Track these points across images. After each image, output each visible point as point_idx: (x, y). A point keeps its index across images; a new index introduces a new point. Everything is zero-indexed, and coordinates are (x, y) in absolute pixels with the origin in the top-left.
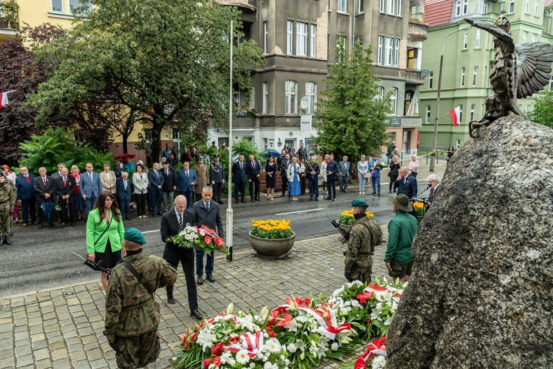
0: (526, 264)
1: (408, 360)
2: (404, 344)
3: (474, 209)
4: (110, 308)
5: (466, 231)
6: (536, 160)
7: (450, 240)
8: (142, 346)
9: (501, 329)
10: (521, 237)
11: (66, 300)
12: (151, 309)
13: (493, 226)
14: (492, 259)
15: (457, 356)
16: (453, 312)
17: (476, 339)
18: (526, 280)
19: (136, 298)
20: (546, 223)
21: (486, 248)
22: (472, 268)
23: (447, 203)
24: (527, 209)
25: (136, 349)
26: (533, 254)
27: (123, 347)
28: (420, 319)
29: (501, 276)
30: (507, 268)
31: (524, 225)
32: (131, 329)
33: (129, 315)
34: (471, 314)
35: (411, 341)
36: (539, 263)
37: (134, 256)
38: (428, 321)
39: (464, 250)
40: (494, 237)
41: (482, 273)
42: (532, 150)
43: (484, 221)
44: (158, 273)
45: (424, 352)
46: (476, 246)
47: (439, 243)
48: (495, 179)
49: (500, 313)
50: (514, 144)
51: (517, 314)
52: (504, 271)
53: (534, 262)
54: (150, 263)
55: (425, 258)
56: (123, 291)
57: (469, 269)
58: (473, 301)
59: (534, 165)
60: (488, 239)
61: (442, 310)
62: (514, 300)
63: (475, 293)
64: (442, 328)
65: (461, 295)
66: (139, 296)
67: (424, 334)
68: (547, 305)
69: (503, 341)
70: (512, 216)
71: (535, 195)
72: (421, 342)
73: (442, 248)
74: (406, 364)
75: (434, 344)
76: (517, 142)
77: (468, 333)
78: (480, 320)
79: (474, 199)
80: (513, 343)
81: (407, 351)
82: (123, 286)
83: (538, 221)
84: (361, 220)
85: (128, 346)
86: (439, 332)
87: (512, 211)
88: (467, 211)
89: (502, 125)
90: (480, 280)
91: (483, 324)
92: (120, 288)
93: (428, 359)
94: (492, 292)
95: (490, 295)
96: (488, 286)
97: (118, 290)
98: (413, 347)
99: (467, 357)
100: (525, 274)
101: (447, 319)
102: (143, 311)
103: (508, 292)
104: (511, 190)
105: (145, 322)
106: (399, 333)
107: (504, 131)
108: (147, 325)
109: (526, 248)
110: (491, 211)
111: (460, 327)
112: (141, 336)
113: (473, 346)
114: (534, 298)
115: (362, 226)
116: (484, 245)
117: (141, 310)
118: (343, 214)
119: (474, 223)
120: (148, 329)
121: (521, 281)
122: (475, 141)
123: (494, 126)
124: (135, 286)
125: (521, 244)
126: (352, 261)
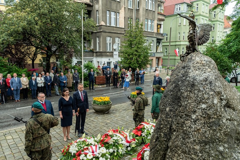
0: (201, 110)
1: (158, 151)
2: (156, 145)
3: (182, 89)
4: (27, 139)
5: (179, 98)
6: (204, 69)
7: (173, 102)
8: (43, 155)
9: (193, 136)
10: (199, 100)
11: (5, 137)
12: (47, 138)
13: (189, 96)
14: (189, 108)
15: (176, 148)
16: (175, 131)
17: (184, 141)
18: (201, 116)
19: (40, 133)
20: (208, 94)
21: (187, 105)
22: (182, 112)
23: (172, 87)
24: (201, 89)
25: (40, 157)
26: (204, 106)
27: (34, 156)
28: (162, 134)
29: (192, 115)
30: (195, 112)
31: (200, 95)
32: (38, 147)
33: (36, 141)
34: (182, 131)
35: (159, 143)
36: (206, 110)
37: (38, 115)
38: (165, 135)
39: (178, 105)
40: (190, 100)
41: (185, 114)
42: (203, 66)
43: (186, 94)
44: (50, 122)
45: (164, 147)
46: (183, 104)
47: (169, 103)
48: (190, 77)
49: (192, 130)
50: (196, 63)
51: (198, 130)
52: (193, 113)
53: (204, 109)
54: (46, 117)
55: (164, 110)
56: (33, 131)
57: (181, 113)
58: (182, 126)
59: (204, 72)
60: (187, 101)
61: (171, 130)
62: (197, 124)
63: (183, 122)
64: (171, 137)
65: (178, 123)
66: (41, 132)
67: (164, 140)
68: (209, 126)
69: (194, 141)
70: (196, 91)
71: (204, 83)
72: (163, 143)
73: (170, 105)
74: (157, 153)
75: (168, 144)
76: (197, 63)
77: (181, 138)
78: (185, 133)
79: (182, 85)
80: (197, 141)
81: (158, 147)
82: (33, 128)
83: (205, 93)
84: (139, 96)
85: (36, 155)
86: (170, 139)
87: (196, 90)
88: (179, 90)
89: (192, 56)
90: (185, 117)
91: (186, 135)
92: (32, 130)
93: (166, 150)
94: (189, 121)
95: (188, 123)
96: (188, 120)
97: (31, 131)
98: (160, 146)
99: (180, 148)
100: (201, 114)
101: (172, 133)
102: (43, 139)
103: (195, 121)
104: (195, 81)
105: (44, 144)
106: (154, 141)
107: (193, 58)
108: (45, 145)
109: (201, 104)
110: (188, 90)
111: (177, 136)
112: (43, 150)
113: (183, 143)
114: (204, 123)
115: (140, 98)
116: (186, 103)
117: (42, 139)
118: (132, 93)
119: (182, 95)
120: (46, 147)
121: (199, 117)
122: (182, 62)
123: (189, 56)
124: (39, 128)
125: (199, 102)
126: (136, 113)
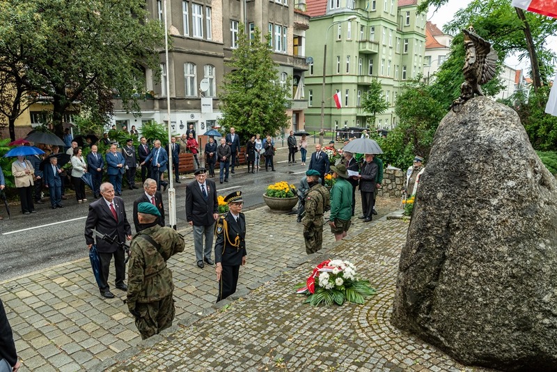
0: (508, 190)
1: (424, 268)
2: (419, 258)
3: (468, 160)
4: (135, 278)
5: (463, 175)
6: (505, 125)
7: (451, 182)
8: (161, 310)
9: (494, 232)
10: (503, 174)
11: (14, 294)
12: (167, 276)
13: (483, 169)
14: (485, 190)
15: (463, 256)
16: (458, 228)
17: (477, 242)
18: (508, 200)
19: (157, 266)
20: (517, 164)
21: (479, 184)
22: (470, 197)
23: (446, 157)
24: (505, 156)
25: (156, 313)
26: (511, 183)
27: (146, 312)
28: (432, 239)
29: (491, 200)
30: (495, 194)
31: (505, 166)
32: (153, 295)
33: (150, 283)
34: (472, 227)
35: (425, 255)
36: (516, 189)
37: (152, 228)
38: (438, 238)
39: (462, 187)
40: (484, 176)
41: (478, 200)
42: (502, 119)
43: (477, 166)
44: (173, 243)
45: (437, 259)
46: (472, 183)
47: (443, 185)
48: (481, 139)
49: (493, 223)
50: (489, 116)
51: (504, 221)
52: (493, 196)
53: (512, 188)
54: (166, 234)
55: (432, 197)
56: (146, 260)
57: (469, 199)
58: (473, 219)
59: (505, 129)
60: (481, 178)
61: (450, 228)
62: (502, 213)
63: (474, 213)
64: (449, 241)
65: (463, 216)
66: (159, 264)
67: (436, 248)
68: (521, 213)
69: (496, 239)
70: (496, 161)
71: (509, 147)
72: (434, 253)
73: (445, 188)
74: (421, 271)
75: (444, 253)
76: (491, 114)
77: (471, 240)
78: (479, 230)
79: (467, 152)
80: (502, 239)
81: (423, 262)
82: (146, 256)
83: (513, 163)
84: (315, 187)
85: (150, 311)
86: (447, 244)
87: (496, 158)
88: (463, 161)
89: (477, 103)
90: (476, 205)
91: (481, 231)
92: (143, 259)
93: (440, 264)
94: (486, 210)
95: (485, 213)
96: (483, 208)
97: (141, 261)
98: (427, 258)
99: (472, 255)
100: (507, 196)
101: (453, 234)
102: (161, 278)
103: (497, 209)
104: (493, 145)
105: (164, 287)
106: (414, 251)
107: (479, 107)
109: (506, 180)
110: (481, 159)
111: (463, 238)
112: (160, 302)
113: (476, 247)
114: (514, 210)
115: (317, 192)
116: (478, 182)
117: (159, 277)
118: (269, 188)
119: (469, 169)
120: (167, 293)
121: (505, 201)
122: (457, 115)
123: (469, 103)
124: (155, 256)
125: (503, 178)
